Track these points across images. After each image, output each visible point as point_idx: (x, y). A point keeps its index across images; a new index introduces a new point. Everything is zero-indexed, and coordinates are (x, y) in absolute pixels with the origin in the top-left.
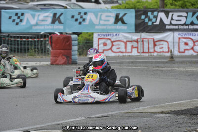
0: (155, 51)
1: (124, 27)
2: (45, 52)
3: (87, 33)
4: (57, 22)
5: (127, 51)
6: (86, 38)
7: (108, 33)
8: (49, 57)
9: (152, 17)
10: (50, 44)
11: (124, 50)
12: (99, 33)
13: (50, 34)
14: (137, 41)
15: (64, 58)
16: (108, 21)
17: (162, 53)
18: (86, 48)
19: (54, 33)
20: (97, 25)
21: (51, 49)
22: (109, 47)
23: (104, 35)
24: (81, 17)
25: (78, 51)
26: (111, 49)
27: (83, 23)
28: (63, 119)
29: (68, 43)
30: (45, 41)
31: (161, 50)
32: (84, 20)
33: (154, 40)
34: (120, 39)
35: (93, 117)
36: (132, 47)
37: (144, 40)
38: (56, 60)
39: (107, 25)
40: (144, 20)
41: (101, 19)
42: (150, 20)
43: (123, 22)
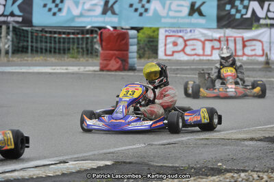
0: (244, 54)
1: (201, 21)
2: (91, 53)
3: (151, 28)
4: (109, 13)
5: (206, 53)
6: (148, 35)
7: (179, 29)
8: (98, 61)
9: (240, 7)
10: (99, 42)
11: (201, 52)
12: (167, 29)
13: (100, 28)
14: (219, 40)
15: (118, 63)
16: (180, 11)
17: (253, 58)
18: (148, 48)
19: (105, 28)
20: (164, 17)
21: (100, 49)
22: (180, 48)
23: (174, 31)
24: (143, 6)
25: (137, 52)
26: (183, 50)
27: (145, 14)
28: (115, 147)
29: (124, 42)
30: (93, 38)
31: (253, 53)
32: (146, 10)
33: (243, 39)
34: (196, 37)
35: (156, 145)
36: (213, 48)
37: (229, 38)
38: (107, 65)
39: (178, 17)
40: (229, 11)
41: (170, 9)
42: (238, 11)
43: (201, 14)
